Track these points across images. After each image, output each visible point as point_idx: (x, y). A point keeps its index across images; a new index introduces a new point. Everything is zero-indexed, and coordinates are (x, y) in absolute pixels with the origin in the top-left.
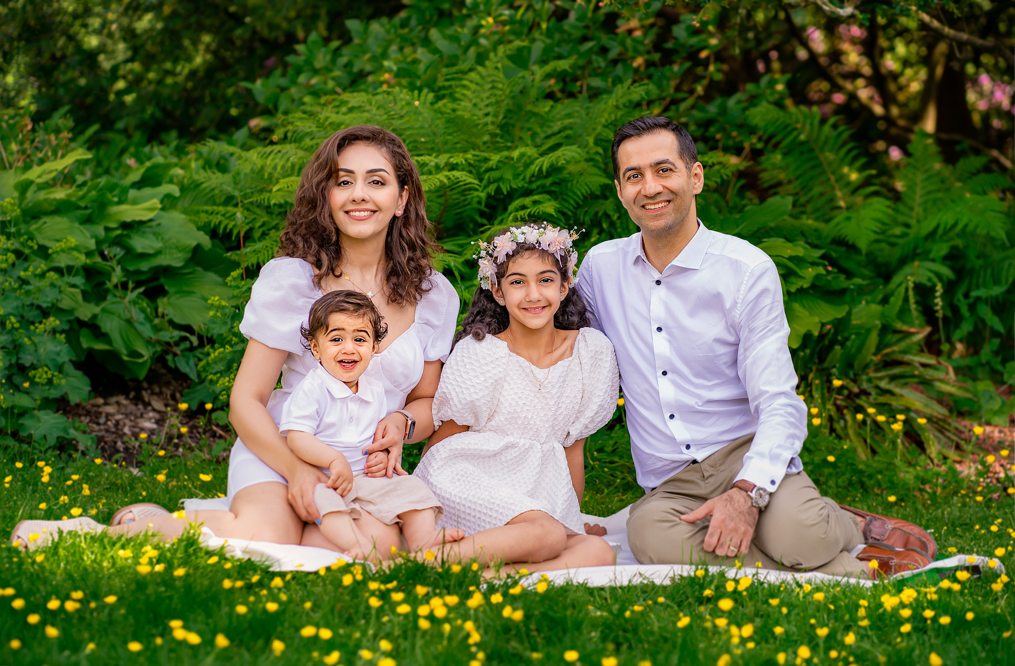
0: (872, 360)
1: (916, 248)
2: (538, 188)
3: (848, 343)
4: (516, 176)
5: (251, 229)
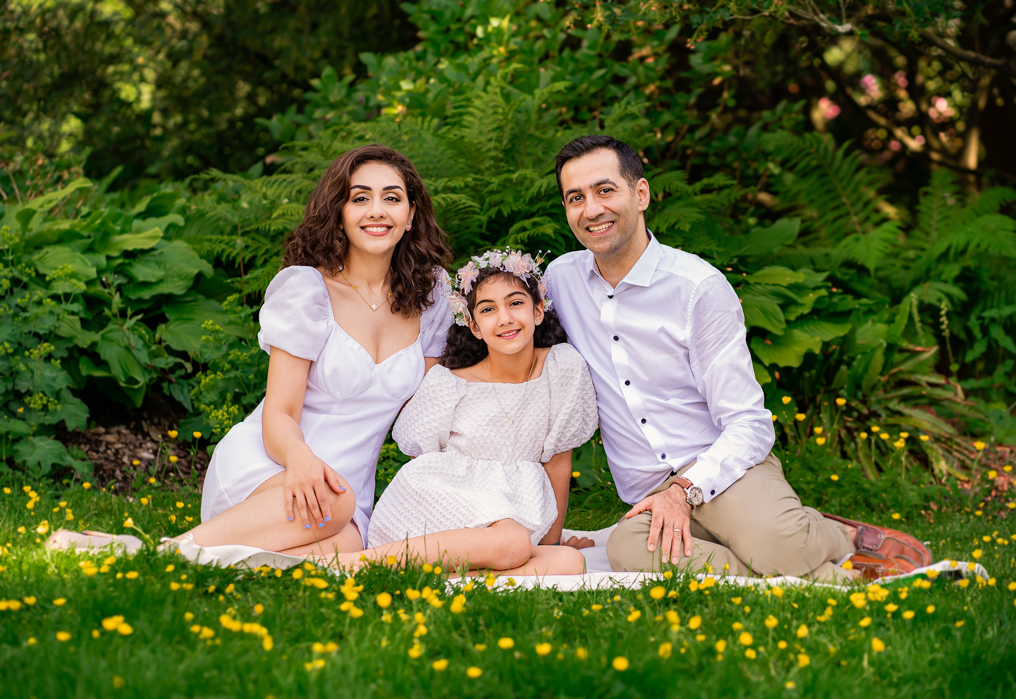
0: (879, 380)
1: (928, 271)
2: (538, 210)
3: (855, 364)
4: (516, 199)
5: (254, 258)
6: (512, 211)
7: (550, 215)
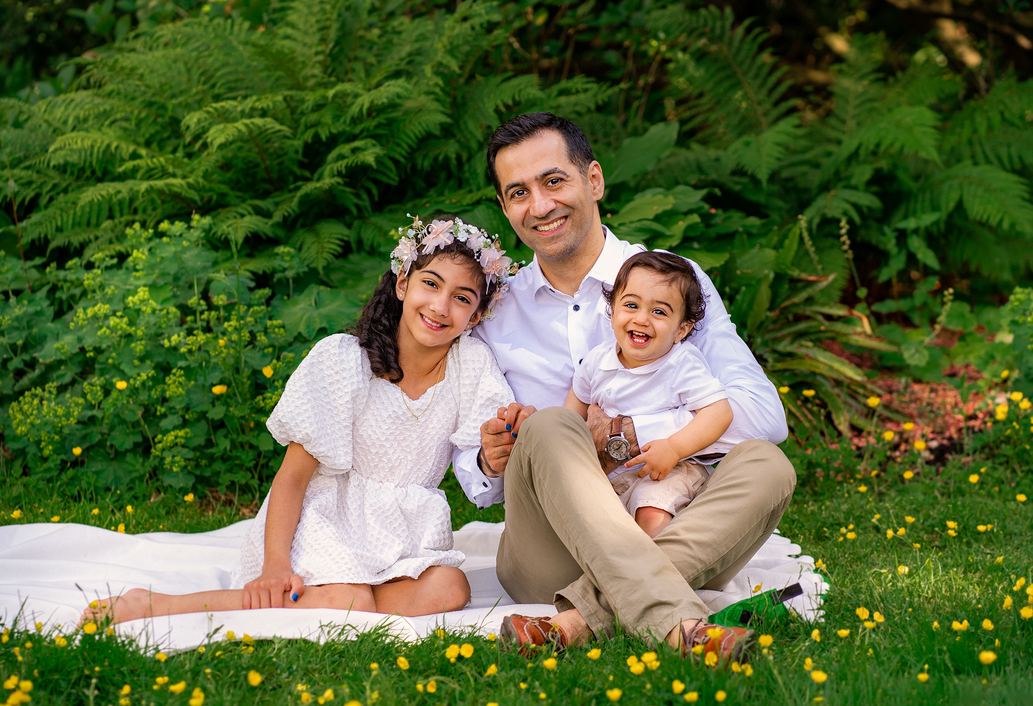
2: (362, 132)
3: (739, 297)
4: (337, 118)
5: (38, 196)
6: (330, 133)
7: (375, 137)
